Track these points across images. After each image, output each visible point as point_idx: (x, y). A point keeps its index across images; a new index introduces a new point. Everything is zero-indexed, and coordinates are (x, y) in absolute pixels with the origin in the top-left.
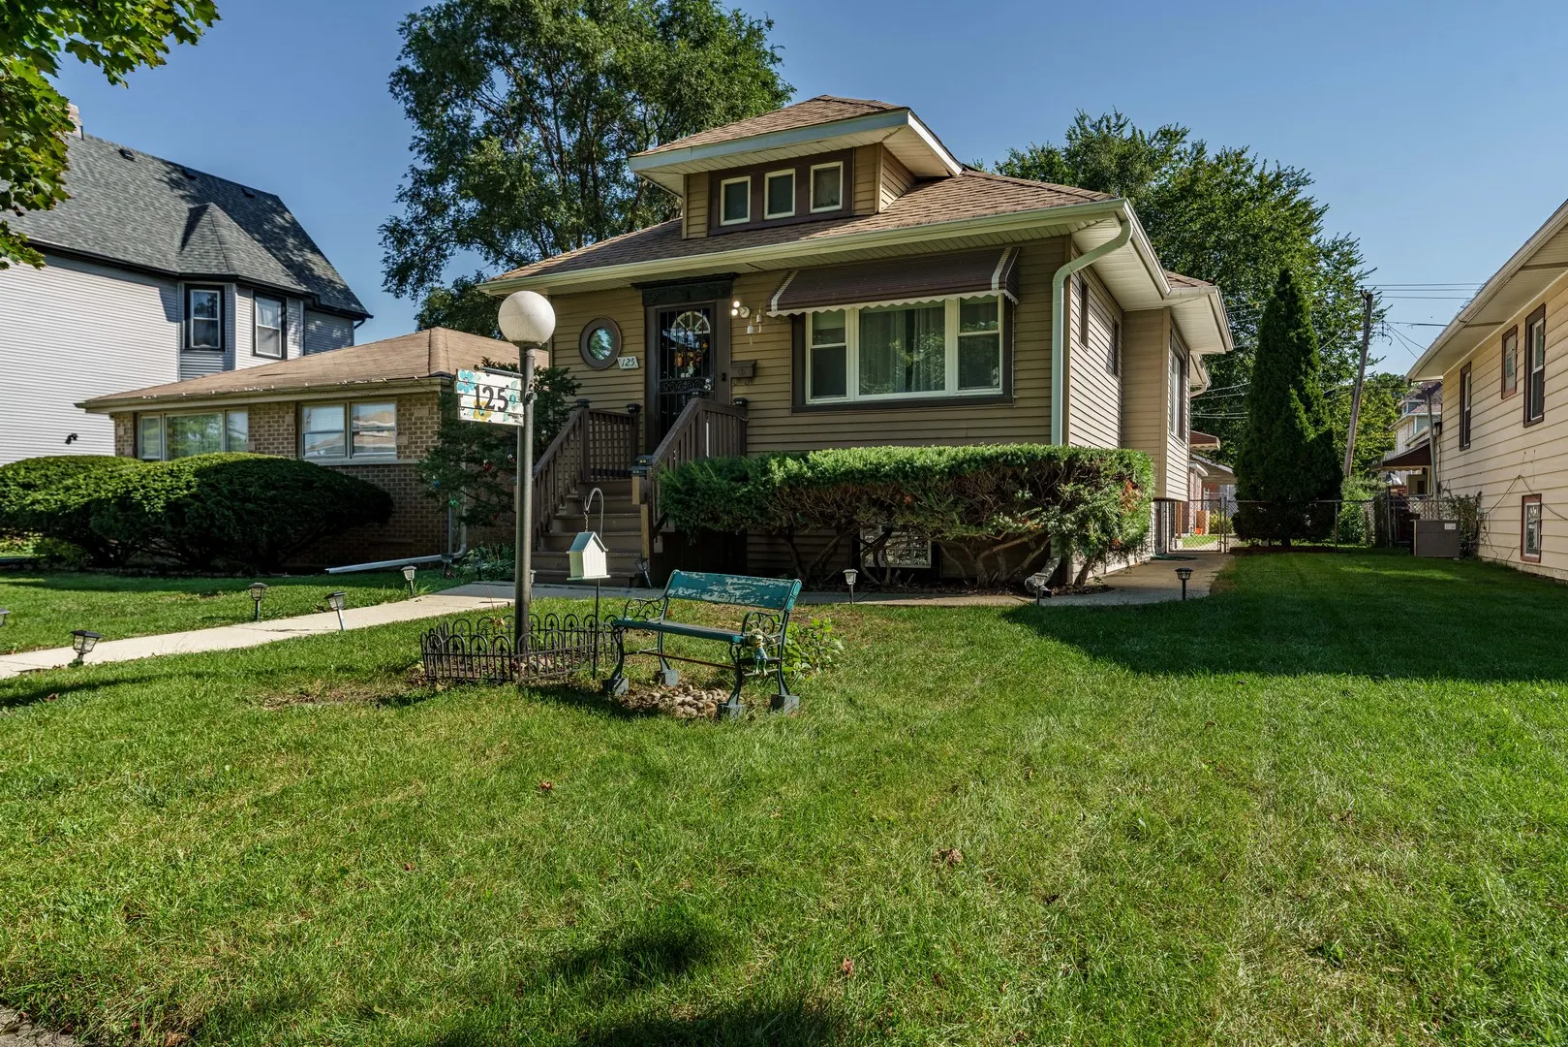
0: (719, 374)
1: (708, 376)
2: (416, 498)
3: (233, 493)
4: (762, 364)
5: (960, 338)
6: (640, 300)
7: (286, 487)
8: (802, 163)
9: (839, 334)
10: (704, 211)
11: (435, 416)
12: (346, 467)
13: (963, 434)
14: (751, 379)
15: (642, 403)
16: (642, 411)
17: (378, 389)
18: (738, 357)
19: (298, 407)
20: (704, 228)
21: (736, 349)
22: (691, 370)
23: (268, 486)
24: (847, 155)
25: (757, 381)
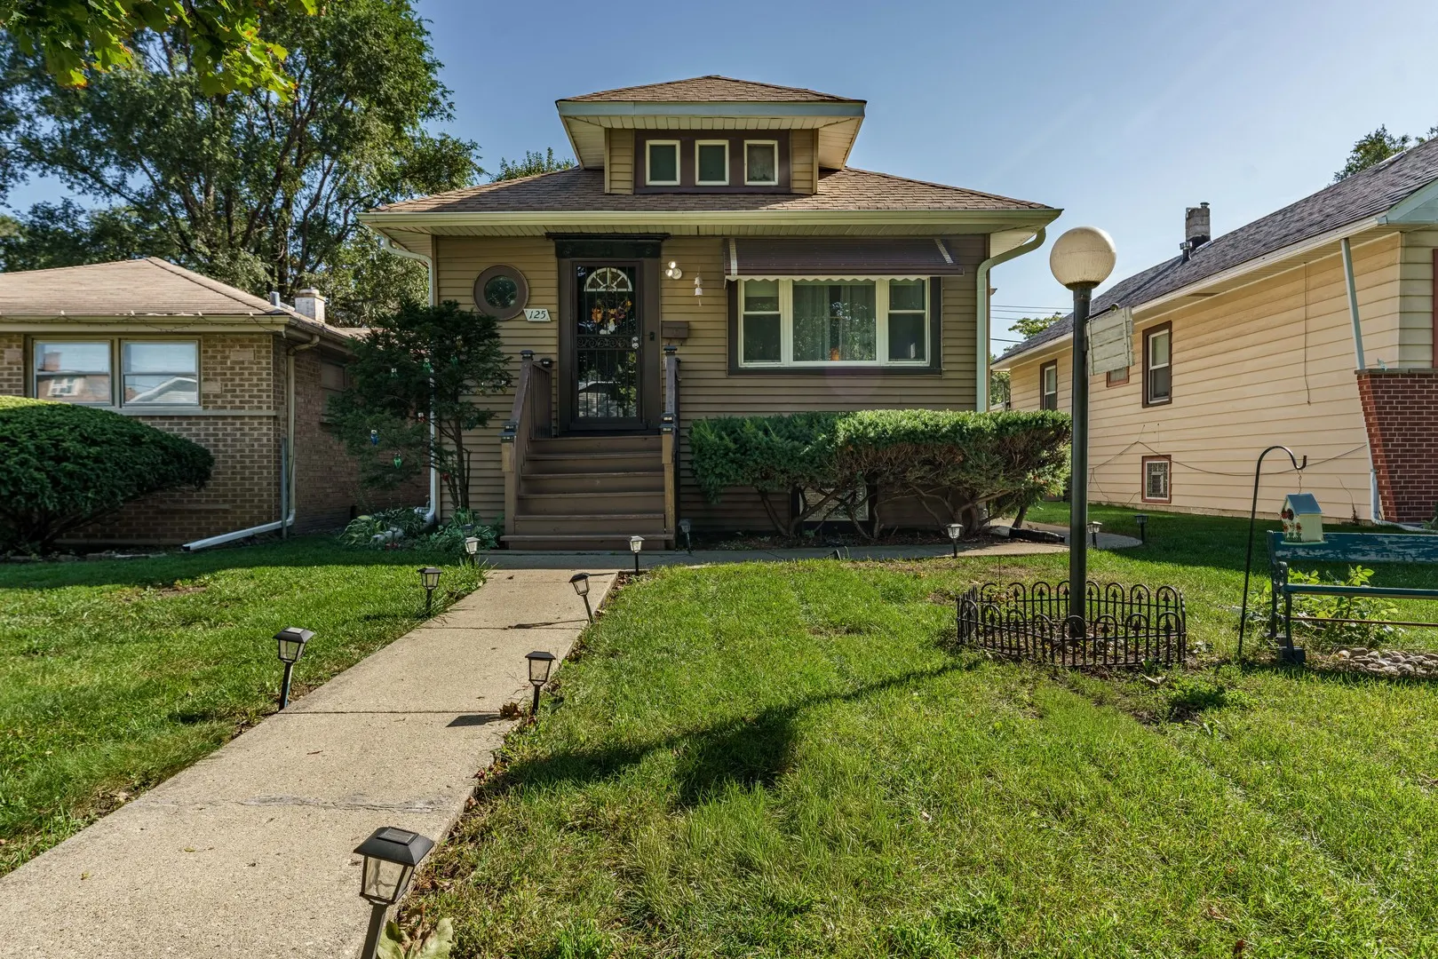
0: (647, 333)
1: (634, 334)
2: (233, 457)
3: (41, 452)
4: (695, 325)
5: (890, 315)
6: (553, 251)
7: (109, 442)
8: (737, 136)
9: (773, 302)
10: (629, 168)
11: (264, 362)
12: (152, 417)
13: (897, 400)
14: (683, 340)
15: (554, 358)
16: (555, 367)
17: (188, 324)
18: (667, 318)
19: (27, 342)
20: (629, 185)
21: (666, 309)
22: (612, 327)
23: (88, 440)
24: (783, 136)
25: (689, 342)
